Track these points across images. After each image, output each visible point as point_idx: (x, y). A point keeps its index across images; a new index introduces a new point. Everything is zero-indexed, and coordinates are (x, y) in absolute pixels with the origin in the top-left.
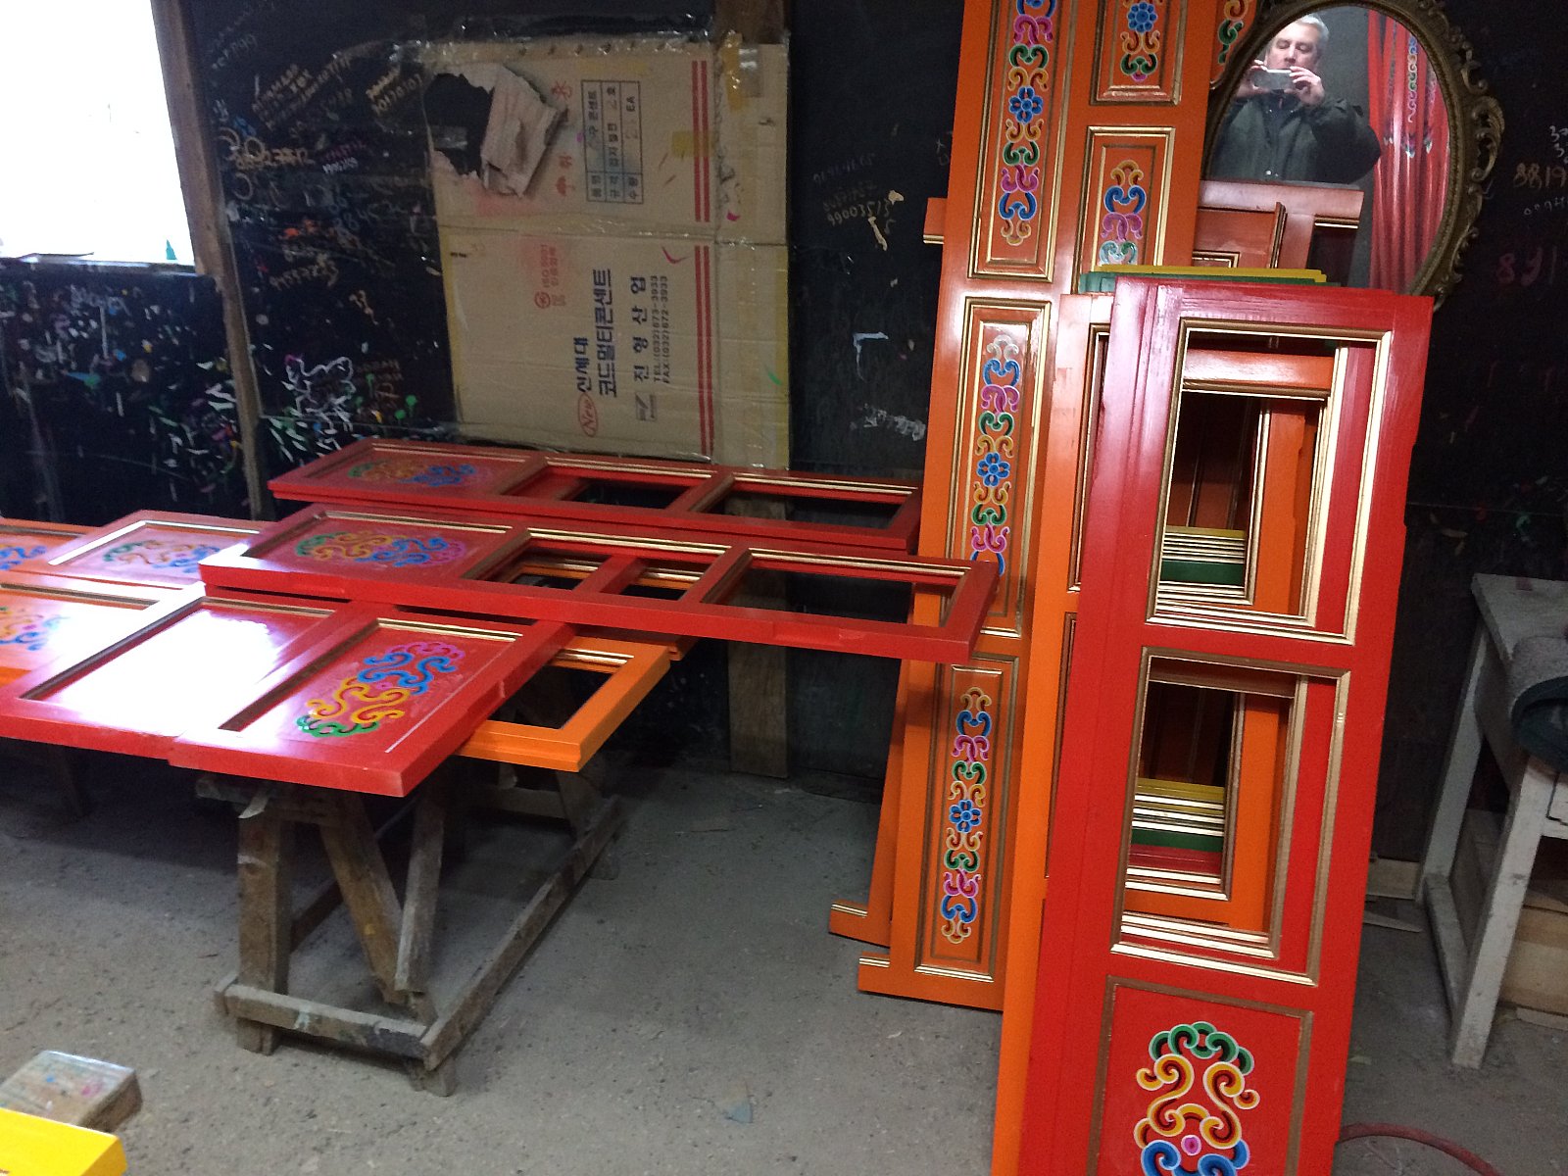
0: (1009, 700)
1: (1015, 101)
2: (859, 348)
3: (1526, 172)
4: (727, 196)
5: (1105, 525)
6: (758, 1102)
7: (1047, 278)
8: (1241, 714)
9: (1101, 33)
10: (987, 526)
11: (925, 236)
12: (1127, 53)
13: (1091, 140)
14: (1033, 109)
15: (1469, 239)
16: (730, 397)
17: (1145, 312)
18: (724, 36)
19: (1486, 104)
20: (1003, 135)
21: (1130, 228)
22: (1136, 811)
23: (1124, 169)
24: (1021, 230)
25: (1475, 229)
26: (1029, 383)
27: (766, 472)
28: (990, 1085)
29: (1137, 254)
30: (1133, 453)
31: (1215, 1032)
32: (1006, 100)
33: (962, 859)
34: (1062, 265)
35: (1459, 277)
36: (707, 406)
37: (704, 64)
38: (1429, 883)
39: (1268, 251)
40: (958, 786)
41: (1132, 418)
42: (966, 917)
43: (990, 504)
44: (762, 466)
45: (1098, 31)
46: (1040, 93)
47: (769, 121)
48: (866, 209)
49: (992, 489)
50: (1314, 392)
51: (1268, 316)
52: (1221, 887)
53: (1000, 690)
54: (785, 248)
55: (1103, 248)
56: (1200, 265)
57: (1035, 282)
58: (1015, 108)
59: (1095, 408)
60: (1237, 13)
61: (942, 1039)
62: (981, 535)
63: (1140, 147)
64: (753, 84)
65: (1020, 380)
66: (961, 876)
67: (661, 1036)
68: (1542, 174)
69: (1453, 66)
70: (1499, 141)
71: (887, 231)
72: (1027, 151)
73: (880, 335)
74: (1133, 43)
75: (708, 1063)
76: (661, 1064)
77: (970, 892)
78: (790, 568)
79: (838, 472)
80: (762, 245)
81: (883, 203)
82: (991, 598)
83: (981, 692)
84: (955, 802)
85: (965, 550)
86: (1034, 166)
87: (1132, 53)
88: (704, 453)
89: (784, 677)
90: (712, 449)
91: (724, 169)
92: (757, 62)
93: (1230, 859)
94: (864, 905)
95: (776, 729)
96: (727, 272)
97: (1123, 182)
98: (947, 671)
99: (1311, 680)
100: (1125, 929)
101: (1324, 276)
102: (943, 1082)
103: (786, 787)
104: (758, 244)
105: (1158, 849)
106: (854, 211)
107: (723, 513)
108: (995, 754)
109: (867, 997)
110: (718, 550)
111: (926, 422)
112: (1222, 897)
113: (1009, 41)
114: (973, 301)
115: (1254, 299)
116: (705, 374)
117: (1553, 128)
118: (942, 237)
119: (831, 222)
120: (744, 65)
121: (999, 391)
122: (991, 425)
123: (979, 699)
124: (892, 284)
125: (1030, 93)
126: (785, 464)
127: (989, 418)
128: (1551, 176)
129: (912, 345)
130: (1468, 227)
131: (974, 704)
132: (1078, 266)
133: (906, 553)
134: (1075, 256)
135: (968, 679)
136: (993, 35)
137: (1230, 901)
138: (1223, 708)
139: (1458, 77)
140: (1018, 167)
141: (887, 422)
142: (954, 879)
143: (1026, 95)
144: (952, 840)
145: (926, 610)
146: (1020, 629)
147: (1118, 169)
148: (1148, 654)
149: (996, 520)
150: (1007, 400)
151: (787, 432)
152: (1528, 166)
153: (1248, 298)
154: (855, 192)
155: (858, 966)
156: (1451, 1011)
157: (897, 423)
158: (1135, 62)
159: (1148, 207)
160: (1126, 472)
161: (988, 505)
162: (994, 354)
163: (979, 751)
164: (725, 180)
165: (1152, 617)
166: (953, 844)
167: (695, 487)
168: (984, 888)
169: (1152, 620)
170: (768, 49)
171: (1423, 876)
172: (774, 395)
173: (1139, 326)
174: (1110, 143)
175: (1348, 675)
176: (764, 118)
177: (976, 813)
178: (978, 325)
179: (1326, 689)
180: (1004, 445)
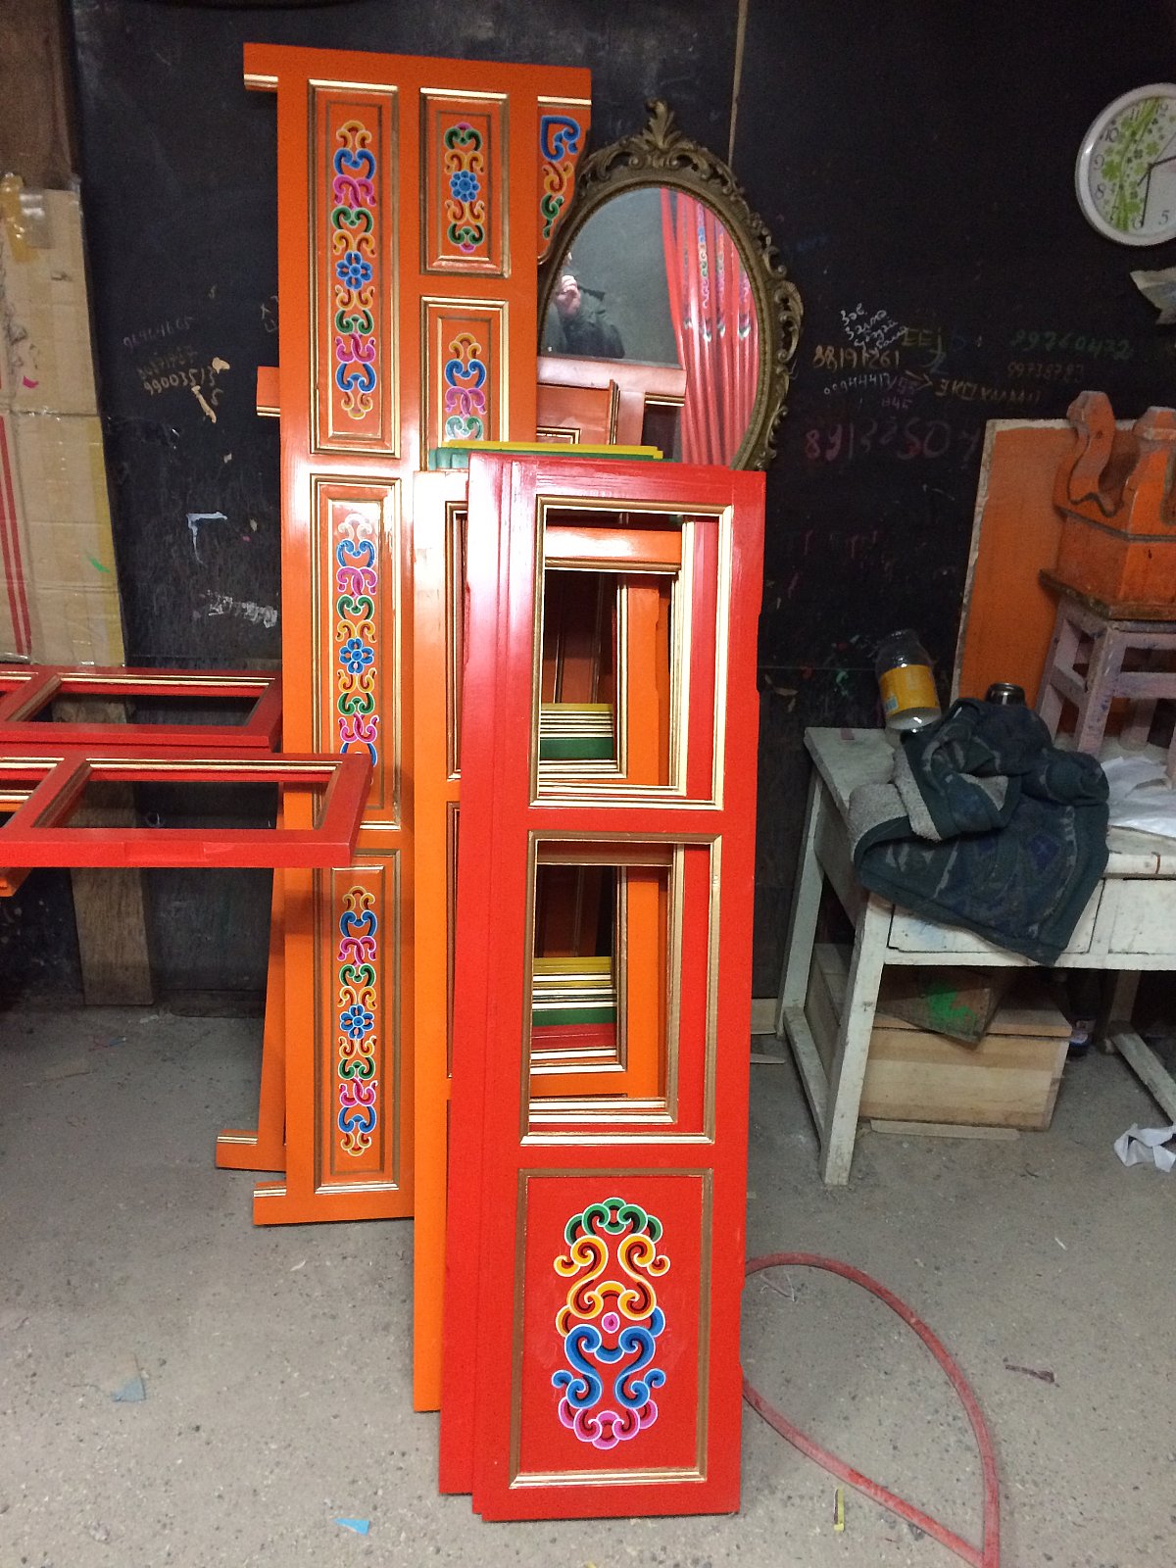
0: (395, 893)
1: (342, 266)
2: (195, 530)
3: (823, 354)
4: (20, 359)
5: (480, 710)
6: (150, 1375)
7: (394, 454)
8: (624, 886)
9: (425, 200)
10: (355, 716)
11: (258, 408)
12: (454, 223)
13: (425, 309)
14: (363, 275)
15: (780, 416)
16: (46, 588)
17: (501, 491)
19: (786, 288)
20: (333, 304)
21: (473, 403)
22: (535, 993)
23: (461, 342)
24: (362, 403)
25: (783, 408)
26: (386, 563)
27: (100, 670)
28: (403, 1297)
29: (483, 428)
30: (502, 635)
32: (333, 266)
33: (357, 1067)
34: (408, 439)
35: (774, 452)
36: (19, 600)
38: (788, 1016)
39: (606, 427)
40: (347, 992)
41: (498, 598)
42: (365, 1127)
43: (356, 692)
44: (93, 663)
45: (422, 197)
46: (368, 259)
47: (64, 277)
48: (188, 377)
49: (357, 676)
50: (667, 566)
51: (620, 492)
52: (618, 1059)
53: (383, 886)
54: (97, 421)
55: (449, 423)
56: (543, 441)
57: (383, 458)
58: (343, 274)
59: (459, 591)
60: (557, 187)
61: (350, 1259)
62: (350, 725)
63: (475, 320)
64: (42, 235)
65: (376, 561)
66: (358, 1085)
67: (27, 1323)
68: (837, 355)
69: (755, 250)
70: (800, 324)
71: (215, 402)
72: (361, 320)
73: (218, 515)
74: (458, 212)
75: (88, 1343)
76: (30, 1356)
77: (367, 1100)
78: (139, 777)
79: (183, 666)
80: (69, 415)
81: (207, 373)
82: (367, 791)
83: (364, 890)
84: (345, 1008)
85: (333, 743)
86: (370, 336)
87: (458, 223)
88: (20, 651)
89: (140, 894)
90: (29, 647)
91: (14, 329)
92: (44, 209)
93: (624, 1030)
94: (253, 1131)
95: (137, 952)
96: (30, 447)
97: (462, 356)
98: (326, 875)
99: (687, 848)
100: (533, 1119)
101: (662, 453)
102: (354, 1306)
103: (152, 1014)
104: (64, 415)
105: (555, 1030)
106: (174, 381)
107: (50, 720)
108: (383, 954)
109: (263, 1229)
110: (47, 763)
111: (277, 604)
112: (619, 1068)
113: (330, 203)
114: (317, 480)
115: (605, 475)
116: (13, 563)
117: (843, 313)
118: (278, 410)
119: (149, 392)
120: (27, 212)
121: (354, 573)
122: (350, 609)
123: (362, 898)
124: (226, 461)
125: (357, 259)
126: (122, 660)
127: (348, 602)
128: (845, 359)
129: (254, 525)
130: (779, 405)
131: (358, 904)
132: (425, 441)
133: (270, 750)
134: (421, 430)
135: (349, 878)
136: (313, 195)
137: (627, 1070)
138: (607, 880)
139: (760, 261)
140: (353, 337)
141: (234, 609)
142: (350, 1090)
143: (353, 261)
144: (345, 1048)
145: (297, 811)
146: (398, 820)
147: (455, 341)
148: (534, 838)
149: (364, 708)
150: (365, 583)
151: (119, 625)
152: (825, 349)
153: (599, 474)
154: (174, 358)
155: (254, 1201)
156: (819, 1137)
157: (245, 610)
158: (462, 232)
159: (489, 379)
160: (497, 654)
161: (354, 694)
162: (346, 534)
163: (367, 952)
164: (17, 340)
165: (535, 799)
166: (346, 1053)
167: (11, 692)
168: (382, 1094)
169: (536, 803)
170: (55, 195)
171: (782, 1012)
172: (99, 584)
173: (497, 503)
174: (444, 315)
175: (719, 840)
176: (57, 272)
177: (368, 1017)
178: (326, 505)
179: (701, 854)
180: (366, 630)
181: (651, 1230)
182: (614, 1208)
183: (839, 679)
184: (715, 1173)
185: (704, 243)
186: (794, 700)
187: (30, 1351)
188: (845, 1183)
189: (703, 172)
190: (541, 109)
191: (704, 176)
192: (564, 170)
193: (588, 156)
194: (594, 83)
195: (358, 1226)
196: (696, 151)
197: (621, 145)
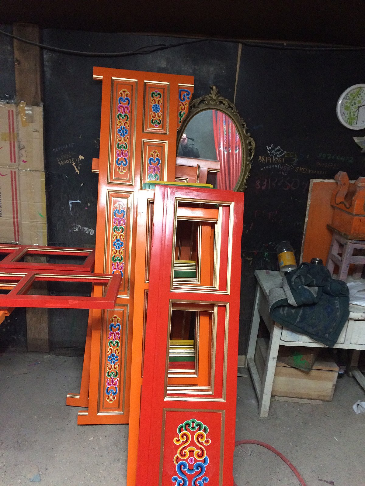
0: (127, 318)
1: (119, 130)
2: (71, 205)
3: (261, 158)
4: (22, 154)
5: (156, 262)
6: (42, 473)
7: (132, 184)
8: (199, 317)
10: (117, 262)
11: (92, 170)
12: (153, 118)
13: (143, 144)
14: (125, 133)
15: (248, 176)
16: (25, 222)
17: (164, 196)
18: (20, 103)
19: (250, 139)
20: (116, 141)
21: (156, 170)
22: (170, 351)
23: (153, 152)
24: (123, 169)
25: (249, 174)
26: (128, 216)
27: (39, 247)
28: (124, 450)
29: (159, 177)
30: (163, 237)
31: (197, 422)
32: (116, 130)
33: (112, 373)
34: (137, 180)
35: (246, 187)
36: (16, 225)
37: (12, 111)
38: (249, 361)
39: (196, 178)
40: (110, 349)
41: (163, 228)
42: (114, 393)
43: (118, 255)
44: (37, 245)
45: (144, 111)
46: (127, 128)
47: (37, 131)
48: (71, 161)
49: (118, 250)
50: (214, 220)
51: (201, 197)
52: (195, 373)
53: (123, 316)
54: (44, 173)
55: (149, 176)
56: (177, 182)
57: (128, 185)
58: (119, 132)
59: (151, 225)
60: (183, 109)
61: (107, 437)
62: (115, 265)
63: (158, 146)
64: (31, 119)
65: (125, 216)
66: (112, 379)
67: (4, 454)
68: (265, 159)
69: (241, 128)
70: (254, 150)
71: (79, 168)
72: (124, 146)
73: (78, 201)
74: (154, 116)
75: (23, 462)
76: (4, 465)
77: (115, 384)
78: (50, 280)
79: (65, 246)
80: (35, 171)
81: (77, 159)
82: (120, 286)
83: (117, 317)
84: (109, 354)
85: (110, 271)
86: (127, 150)
88: (16, 241)
89: (47, 316)
90: (18, 239)
91: (21, 146)
92: (32, 112)
93: (197, 364)
94: (78, 394)
95: (45, 335)
96: (23, 180)
97: (153, 157)
98: (106, 312)
99: (219, 306)
100: (168, 392)
101: (212, 186)
102: (108, 453)
103: (48, 355)
105: (176, 363)
106: (67, 161)
107: (23, 262)
108: (122, 337)
109: (80, 426)
110: (22, 275)
111: (95, 228)
112: (196, 376)
113: (116, 112)
114: (109, 191)
115: (196, 192)
116: (15, 214)
117: (267, 147)
118: (98, 171)
119: (60, 165)
120: (27, 112)
121: (119, 219)
122: (117, 230)
123: (116, 319)
124: (81, 185)
126: (46, 244)
127: (116, 228)
128: (268, 160)
129: (89, 204)
131: (115, 321)
132: (142, 181)
133: (90, 272)
134: (140, 178)
135: (113, 313)
136: (112, 108)
137: (198, 377)
138: (193, 315)
139: (243, 131)
140: (121, 150)
141: (81, 229)
142: (110, 381)
143: (123, 129)
144: (109, 367)
145: (98, 291)
146: (129, 295)
148: (171, 302)
149: (120, 260)
150: (122, 222)
151: (46, 233)
152: (262, 157)
153: (194, 192)
154: (68, 155)
155: (78, 417)
156: (259, 401)
157: (85, 230)
158: (155, 121)
159: (161, 164)
160: (162, 245)
161: (117, 256)
162: (117, 208)
163: (117, 336)
164: (21, 149)
165: (172, 289)
166: (109, 369)
167: (12, 253)
168: (120, 383)
169: (172, 291)
170: (36, 108)
171: (247, 360)
172: (41, 221)
173: (163, 200)
174: (149, 145)
175: (229, 304)
176: (35, 130)
177: (117, 357)
178: (111, 199)
179: (223, 308)
180: (121, 236)
181: (205, 430)
182: (193, 422)
183: (265, 255)
184: (226, 411)
185: (225, 125)
186: (251, 261)
187: (4, 464)
188: (267, 417)
189: (226, 106)
190: (179, 87)
191: (226, 107)
192: (186, 104)
193: (193, 100)
194: (195, 80)
195: (110, 426)
196: (224, 100)
197: (202, 98)
